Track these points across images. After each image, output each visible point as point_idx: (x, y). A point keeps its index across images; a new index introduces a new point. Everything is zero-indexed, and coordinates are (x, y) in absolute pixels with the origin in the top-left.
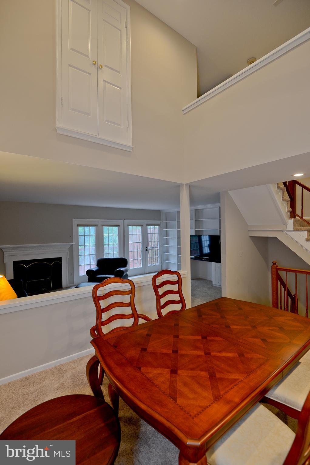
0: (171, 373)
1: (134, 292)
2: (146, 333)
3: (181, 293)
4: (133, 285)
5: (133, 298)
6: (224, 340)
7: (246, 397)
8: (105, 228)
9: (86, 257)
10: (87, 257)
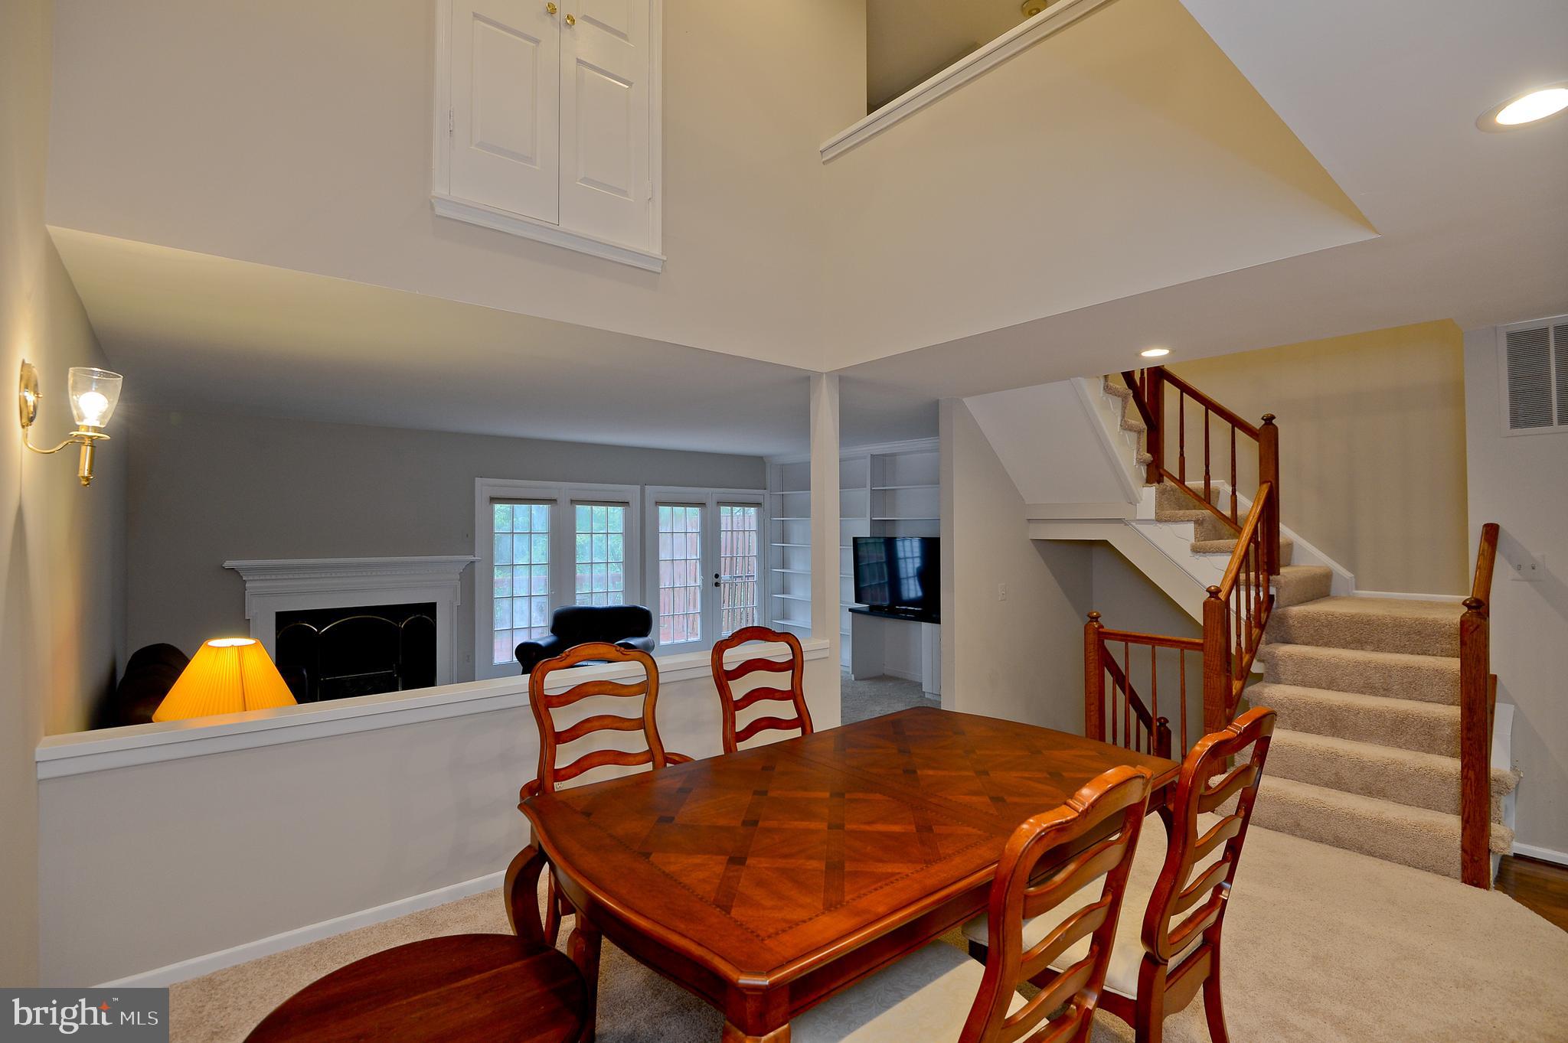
0: (727, 863)
1: (654, 686)
2: (679, 785)
3: (799, 699)
4: (653, 666)
5: (651, 707)
6: (890, 799)
7: (904, 904)
8: (582, 510)
9: (518, 603)
10: (521, 605)
